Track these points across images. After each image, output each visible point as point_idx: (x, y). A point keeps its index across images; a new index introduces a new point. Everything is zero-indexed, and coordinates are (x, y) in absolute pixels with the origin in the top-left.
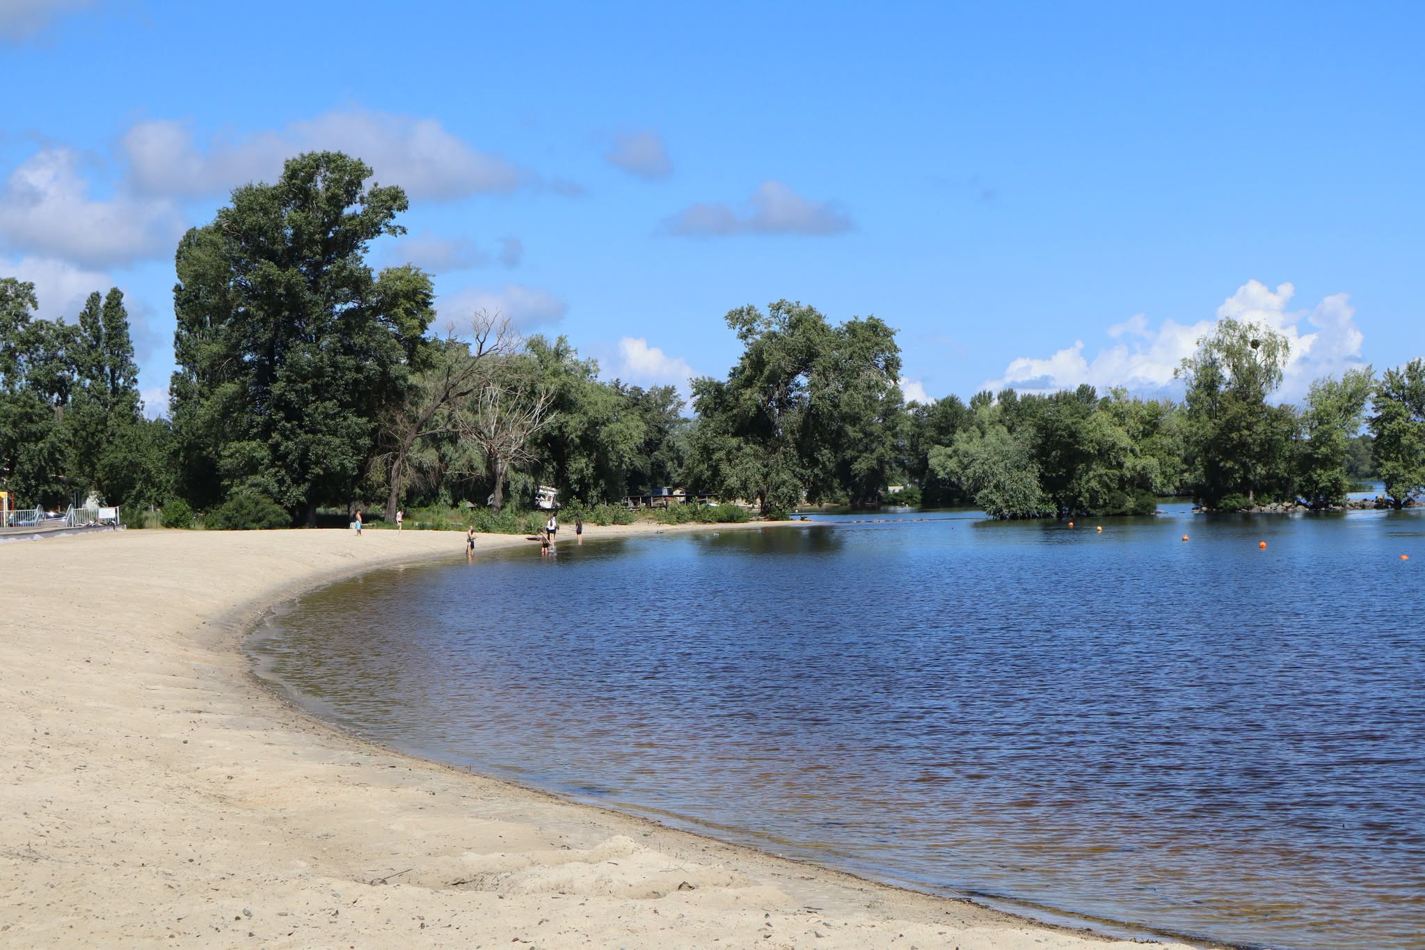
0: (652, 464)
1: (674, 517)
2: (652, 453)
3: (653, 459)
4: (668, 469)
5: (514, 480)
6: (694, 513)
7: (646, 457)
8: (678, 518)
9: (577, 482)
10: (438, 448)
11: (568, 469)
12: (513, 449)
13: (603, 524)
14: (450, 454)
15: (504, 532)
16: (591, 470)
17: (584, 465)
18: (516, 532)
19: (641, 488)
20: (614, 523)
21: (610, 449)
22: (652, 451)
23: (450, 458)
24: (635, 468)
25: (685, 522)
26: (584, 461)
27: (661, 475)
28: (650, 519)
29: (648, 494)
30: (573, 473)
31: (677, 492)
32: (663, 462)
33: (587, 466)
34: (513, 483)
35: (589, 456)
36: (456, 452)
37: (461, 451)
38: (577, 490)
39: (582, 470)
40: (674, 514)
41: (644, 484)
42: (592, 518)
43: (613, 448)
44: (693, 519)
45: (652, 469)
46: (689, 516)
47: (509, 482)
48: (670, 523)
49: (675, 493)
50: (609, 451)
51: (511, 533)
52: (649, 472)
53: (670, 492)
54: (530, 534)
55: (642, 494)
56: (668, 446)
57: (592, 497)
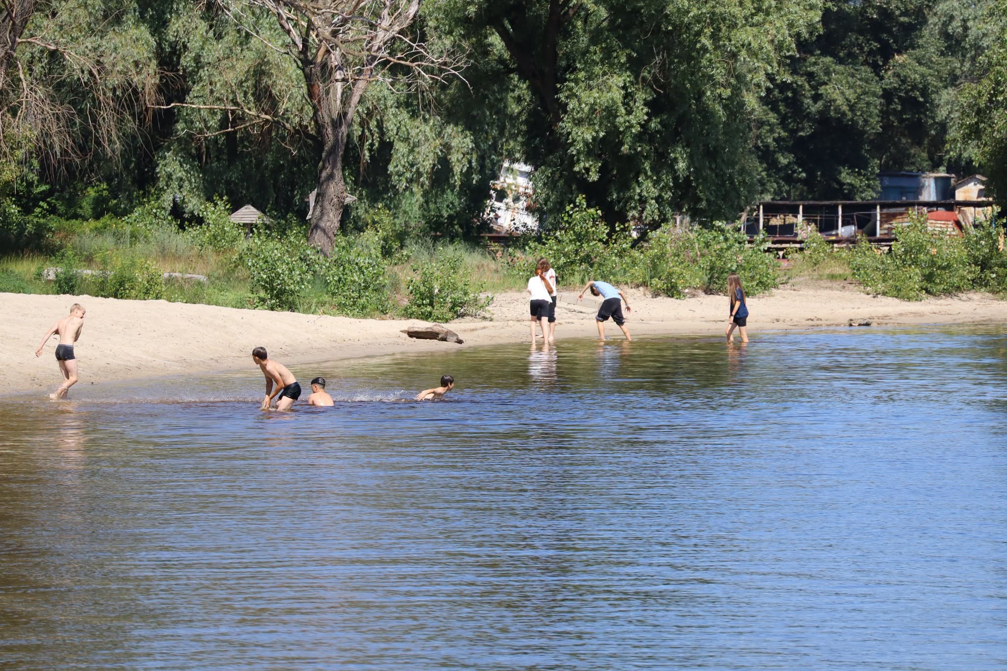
0: (888, 95)
1: (916, 274)
2: (886, 59)
3: (890, 80)
4: (942, 113)
5: (406, 140)
6: (984, 265)
7: (866, 71)
8: (929, 278)
9: (595, 149)
10: (158, 25)
11: (564, 107)
12: (382, 36)
13: (672, 291)
14: (194, 44)
15: (342, 308)
16: (640, 113)
17: (617, 95)
18: (383, 311)
19: (846, 177)
20: (708, 291)
21: (706, 41)
22: (887, 53)
23: (197, 59)
24: (827, 108)
25: (953, 290)
26: (618, 80)
27: (917, 131)
28: (832, 277)
29: (869, 195)
30: (578, 122)
31: (969, 191)
32: (924, 92)
33: (628, 97)
34: (401, 148)
35: (635, 66)
36: (219, 37)
37: (230, 37)
38: (594, 177)
39: (610, 113)
40: (915, 262)
41: (858, 164)
42: (638, 271)
43: (714, 37)
44: (978, 283)
45: (884, 114)
46: (970, 272)
47: (390, 145)
48: (898, 293)
49: (960, 195)
50: (705, 50)
51: (363, 312)
52: (875, 125)
53: (946, 192)
54: (426, 317)
55: (849, 196)
56: (946, 35)
57: (643, 201)
